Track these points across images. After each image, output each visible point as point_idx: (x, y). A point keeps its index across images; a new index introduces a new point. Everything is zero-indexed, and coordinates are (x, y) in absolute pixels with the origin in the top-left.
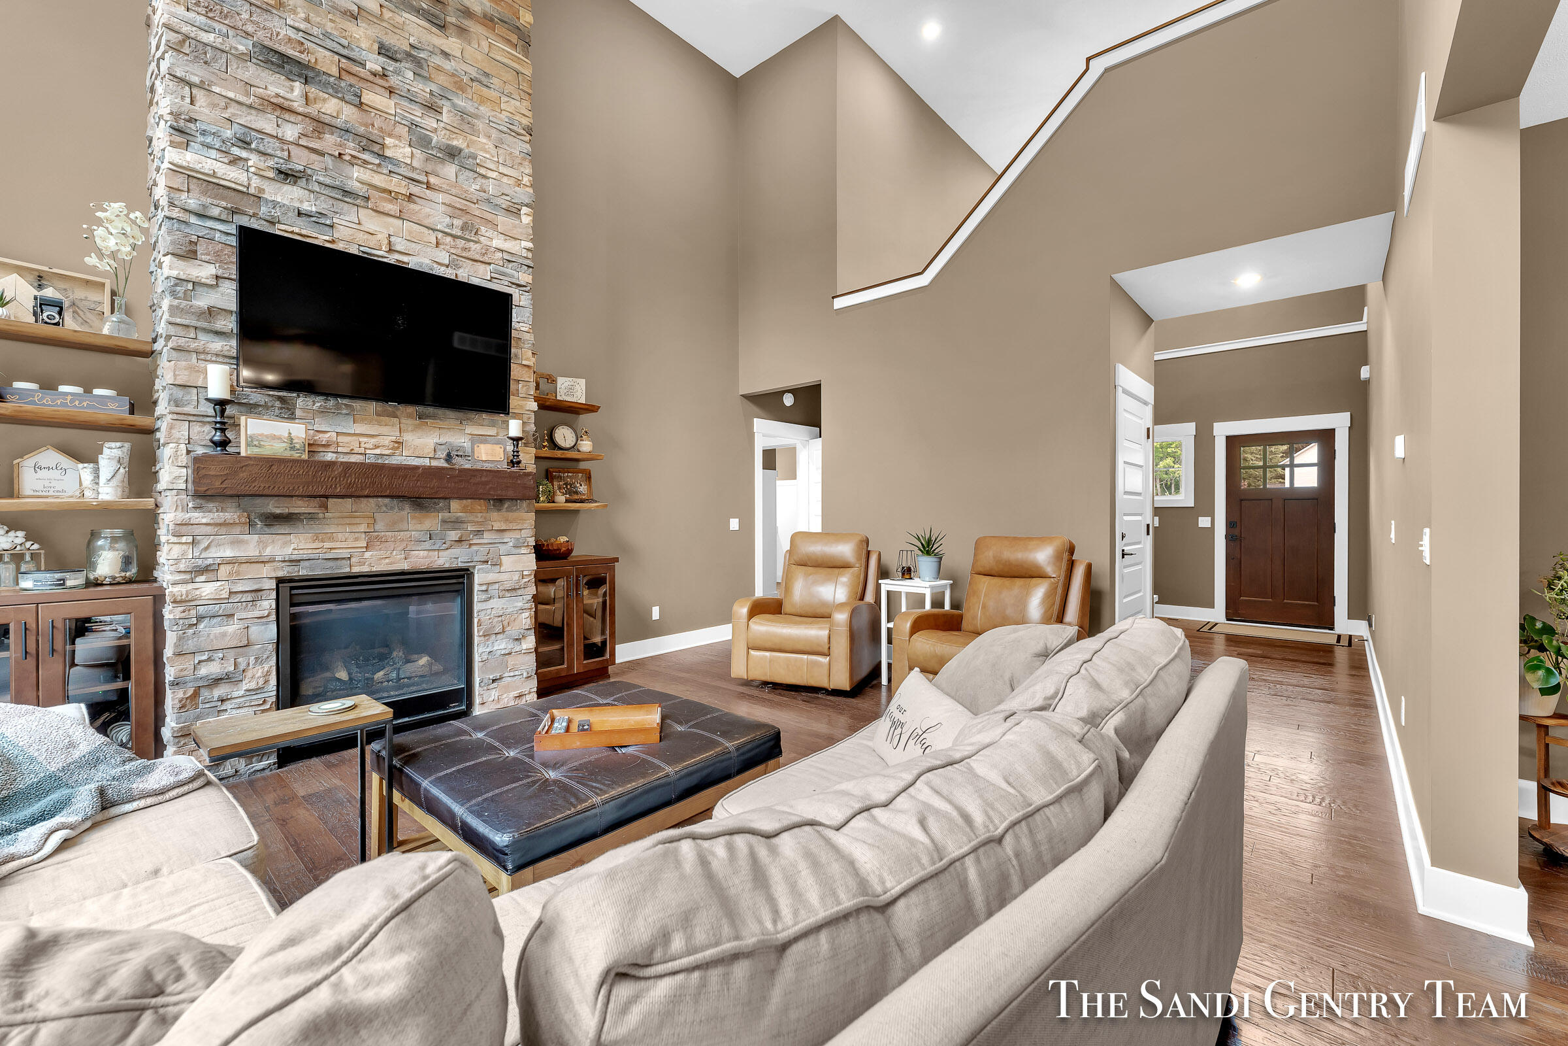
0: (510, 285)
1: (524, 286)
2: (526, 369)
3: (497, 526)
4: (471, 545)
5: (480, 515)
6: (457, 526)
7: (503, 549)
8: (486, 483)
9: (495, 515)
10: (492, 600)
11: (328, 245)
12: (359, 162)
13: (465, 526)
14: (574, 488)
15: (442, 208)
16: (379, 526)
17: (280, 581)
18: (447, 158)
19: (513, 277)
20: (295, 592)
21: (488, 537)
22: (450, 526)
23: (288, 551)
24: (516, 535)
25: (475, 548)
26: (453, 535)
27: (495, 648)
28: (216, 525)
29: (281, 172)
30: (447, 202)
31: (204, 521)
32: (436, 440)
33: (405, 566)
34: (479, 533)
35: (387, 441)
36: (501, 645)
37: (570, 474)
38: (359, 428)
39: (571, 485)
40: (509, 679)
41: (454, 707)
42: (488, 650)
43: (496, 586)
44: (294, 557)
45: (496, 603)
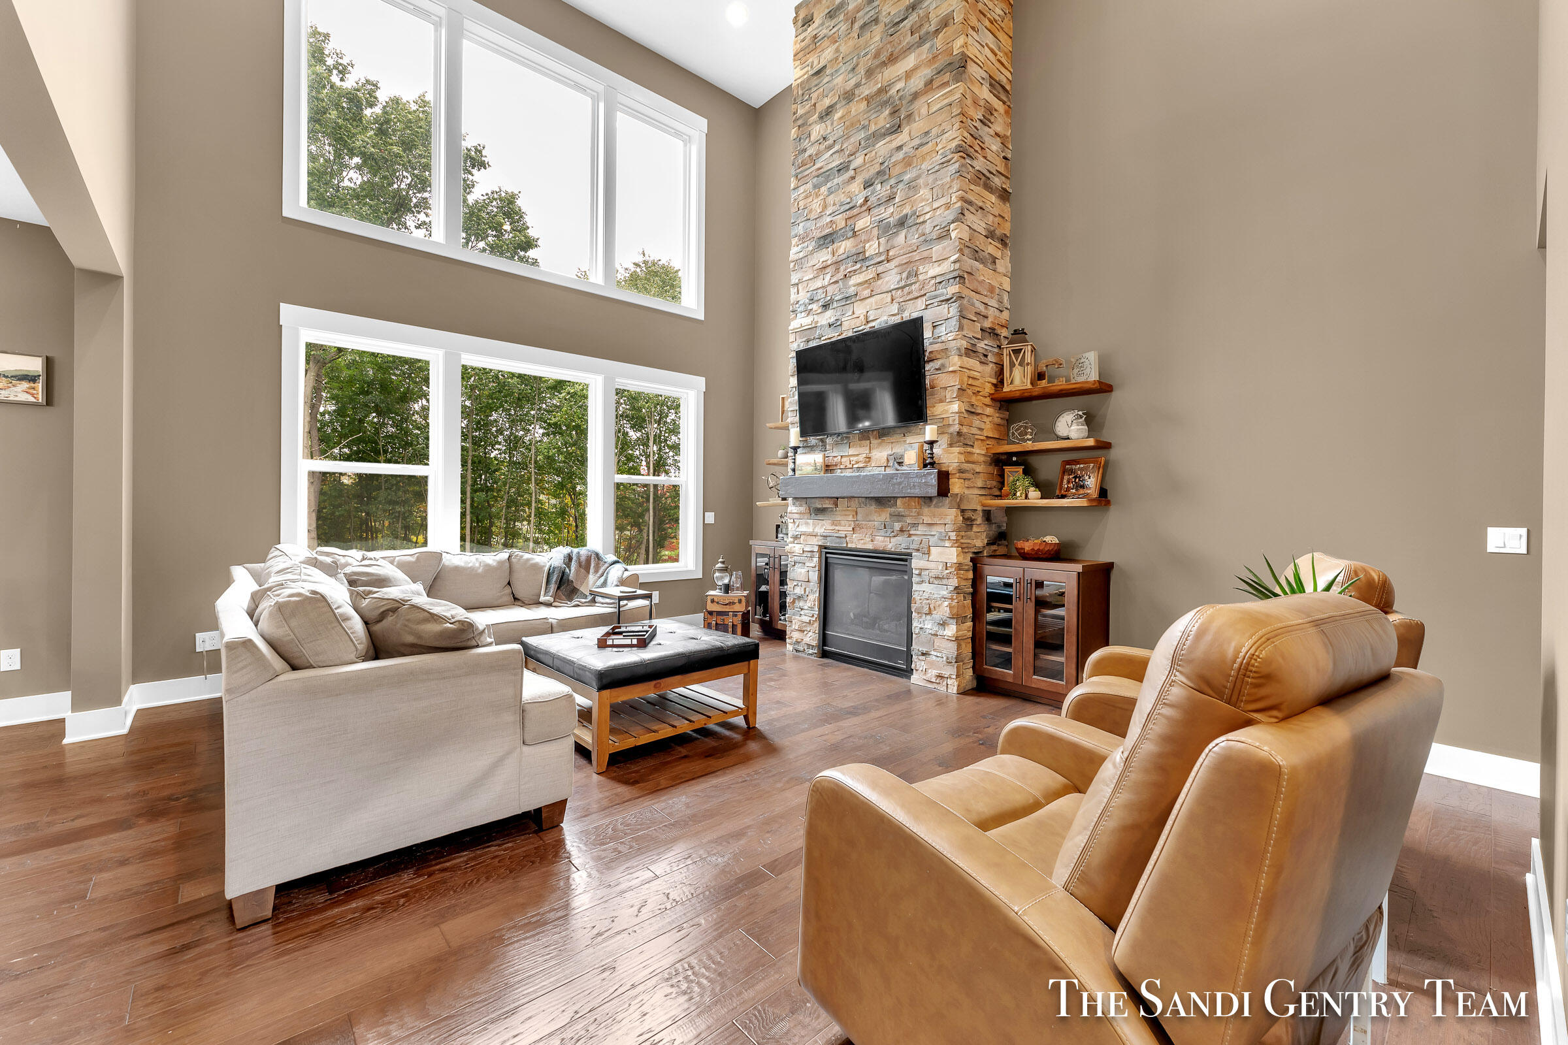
0: (940, 303)
1: (952, 298)
2: (952, 375)
3: (927, 520)
4: (910, 535)
5: (914, 510)
6: (900, 518)
7: (933, 540)
8: (900, 483)
9: (926, 510)
10: (924, 584)
11: (839, 338)
12: (852, 273)
13: (905, 519)
14: (1082, 481)
15: (896, 270)
16: (860, 517)
17: (820, 546)
18: (899, 229)
19: (942, 295)
20: (828, 555)
21: (921, 529)
22: (895, 518)
23: (820, 530)
24: (941, 529)
25: (913, 538)
26: (897, 526)
27: (926, 626)
28: (800, 513)
29: (824, 306)
30: (897, 264)
31: (795, 511)
32: (890, 452)
33: (870, 546)
34: (915, 525)
35: (861, 458)
36: (929, 625)
37: (1082, 466)
38: (851, 451)
39: (1080, 477)
40: (934, 657)
41: (900, 664)
42: (920, 626)
43: (927, 572)
44: (824, 534)
45: (925, 587)
